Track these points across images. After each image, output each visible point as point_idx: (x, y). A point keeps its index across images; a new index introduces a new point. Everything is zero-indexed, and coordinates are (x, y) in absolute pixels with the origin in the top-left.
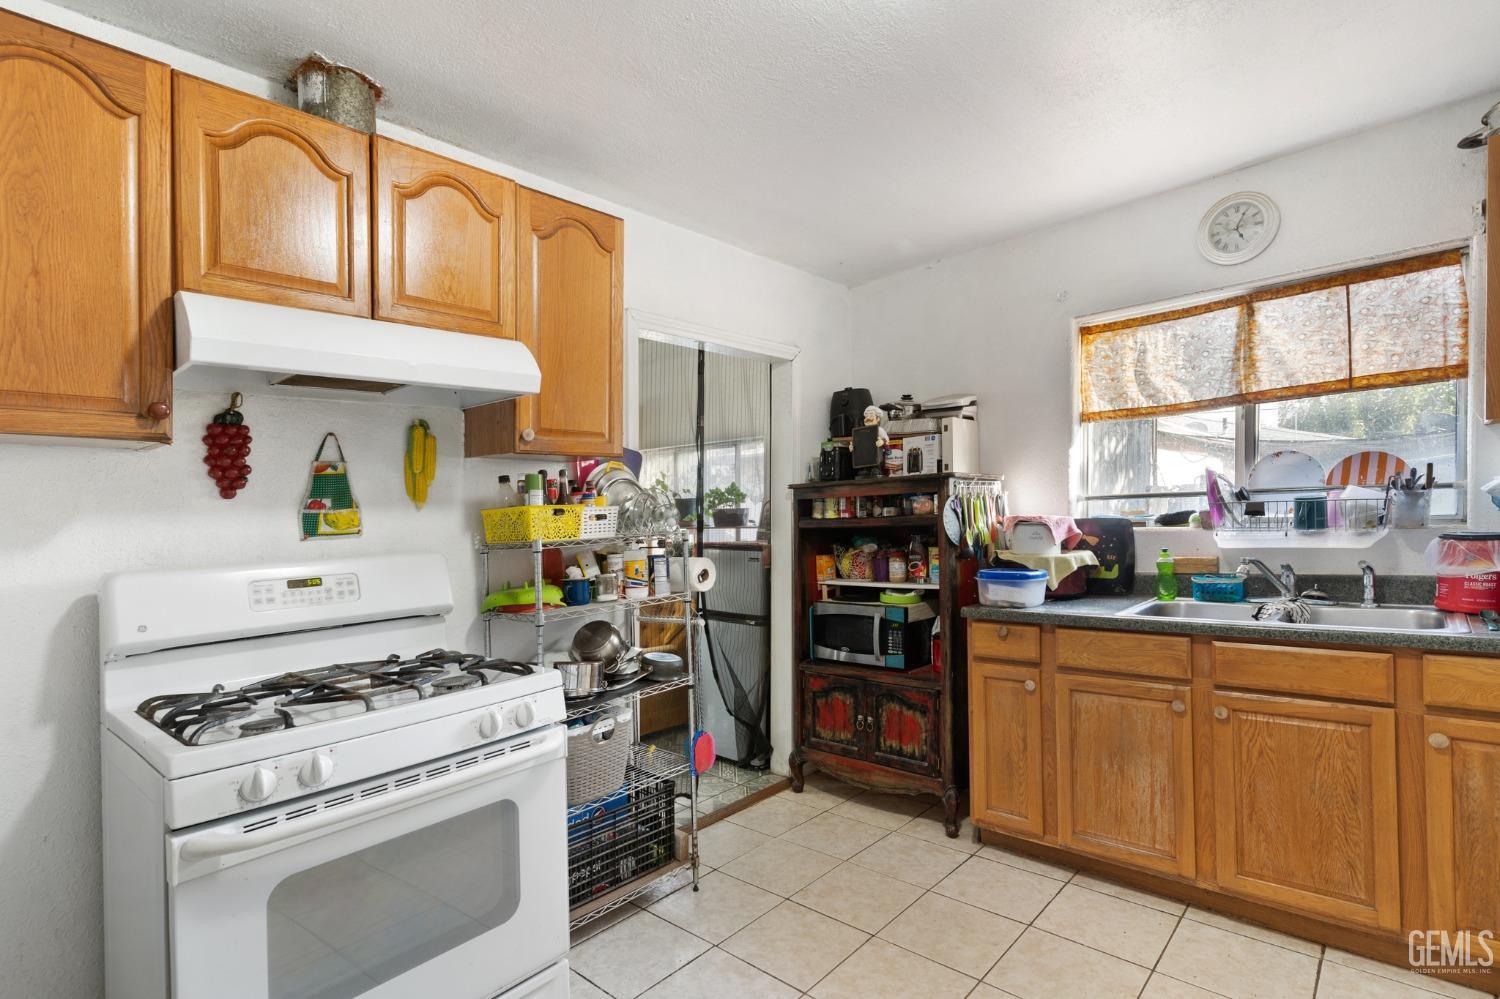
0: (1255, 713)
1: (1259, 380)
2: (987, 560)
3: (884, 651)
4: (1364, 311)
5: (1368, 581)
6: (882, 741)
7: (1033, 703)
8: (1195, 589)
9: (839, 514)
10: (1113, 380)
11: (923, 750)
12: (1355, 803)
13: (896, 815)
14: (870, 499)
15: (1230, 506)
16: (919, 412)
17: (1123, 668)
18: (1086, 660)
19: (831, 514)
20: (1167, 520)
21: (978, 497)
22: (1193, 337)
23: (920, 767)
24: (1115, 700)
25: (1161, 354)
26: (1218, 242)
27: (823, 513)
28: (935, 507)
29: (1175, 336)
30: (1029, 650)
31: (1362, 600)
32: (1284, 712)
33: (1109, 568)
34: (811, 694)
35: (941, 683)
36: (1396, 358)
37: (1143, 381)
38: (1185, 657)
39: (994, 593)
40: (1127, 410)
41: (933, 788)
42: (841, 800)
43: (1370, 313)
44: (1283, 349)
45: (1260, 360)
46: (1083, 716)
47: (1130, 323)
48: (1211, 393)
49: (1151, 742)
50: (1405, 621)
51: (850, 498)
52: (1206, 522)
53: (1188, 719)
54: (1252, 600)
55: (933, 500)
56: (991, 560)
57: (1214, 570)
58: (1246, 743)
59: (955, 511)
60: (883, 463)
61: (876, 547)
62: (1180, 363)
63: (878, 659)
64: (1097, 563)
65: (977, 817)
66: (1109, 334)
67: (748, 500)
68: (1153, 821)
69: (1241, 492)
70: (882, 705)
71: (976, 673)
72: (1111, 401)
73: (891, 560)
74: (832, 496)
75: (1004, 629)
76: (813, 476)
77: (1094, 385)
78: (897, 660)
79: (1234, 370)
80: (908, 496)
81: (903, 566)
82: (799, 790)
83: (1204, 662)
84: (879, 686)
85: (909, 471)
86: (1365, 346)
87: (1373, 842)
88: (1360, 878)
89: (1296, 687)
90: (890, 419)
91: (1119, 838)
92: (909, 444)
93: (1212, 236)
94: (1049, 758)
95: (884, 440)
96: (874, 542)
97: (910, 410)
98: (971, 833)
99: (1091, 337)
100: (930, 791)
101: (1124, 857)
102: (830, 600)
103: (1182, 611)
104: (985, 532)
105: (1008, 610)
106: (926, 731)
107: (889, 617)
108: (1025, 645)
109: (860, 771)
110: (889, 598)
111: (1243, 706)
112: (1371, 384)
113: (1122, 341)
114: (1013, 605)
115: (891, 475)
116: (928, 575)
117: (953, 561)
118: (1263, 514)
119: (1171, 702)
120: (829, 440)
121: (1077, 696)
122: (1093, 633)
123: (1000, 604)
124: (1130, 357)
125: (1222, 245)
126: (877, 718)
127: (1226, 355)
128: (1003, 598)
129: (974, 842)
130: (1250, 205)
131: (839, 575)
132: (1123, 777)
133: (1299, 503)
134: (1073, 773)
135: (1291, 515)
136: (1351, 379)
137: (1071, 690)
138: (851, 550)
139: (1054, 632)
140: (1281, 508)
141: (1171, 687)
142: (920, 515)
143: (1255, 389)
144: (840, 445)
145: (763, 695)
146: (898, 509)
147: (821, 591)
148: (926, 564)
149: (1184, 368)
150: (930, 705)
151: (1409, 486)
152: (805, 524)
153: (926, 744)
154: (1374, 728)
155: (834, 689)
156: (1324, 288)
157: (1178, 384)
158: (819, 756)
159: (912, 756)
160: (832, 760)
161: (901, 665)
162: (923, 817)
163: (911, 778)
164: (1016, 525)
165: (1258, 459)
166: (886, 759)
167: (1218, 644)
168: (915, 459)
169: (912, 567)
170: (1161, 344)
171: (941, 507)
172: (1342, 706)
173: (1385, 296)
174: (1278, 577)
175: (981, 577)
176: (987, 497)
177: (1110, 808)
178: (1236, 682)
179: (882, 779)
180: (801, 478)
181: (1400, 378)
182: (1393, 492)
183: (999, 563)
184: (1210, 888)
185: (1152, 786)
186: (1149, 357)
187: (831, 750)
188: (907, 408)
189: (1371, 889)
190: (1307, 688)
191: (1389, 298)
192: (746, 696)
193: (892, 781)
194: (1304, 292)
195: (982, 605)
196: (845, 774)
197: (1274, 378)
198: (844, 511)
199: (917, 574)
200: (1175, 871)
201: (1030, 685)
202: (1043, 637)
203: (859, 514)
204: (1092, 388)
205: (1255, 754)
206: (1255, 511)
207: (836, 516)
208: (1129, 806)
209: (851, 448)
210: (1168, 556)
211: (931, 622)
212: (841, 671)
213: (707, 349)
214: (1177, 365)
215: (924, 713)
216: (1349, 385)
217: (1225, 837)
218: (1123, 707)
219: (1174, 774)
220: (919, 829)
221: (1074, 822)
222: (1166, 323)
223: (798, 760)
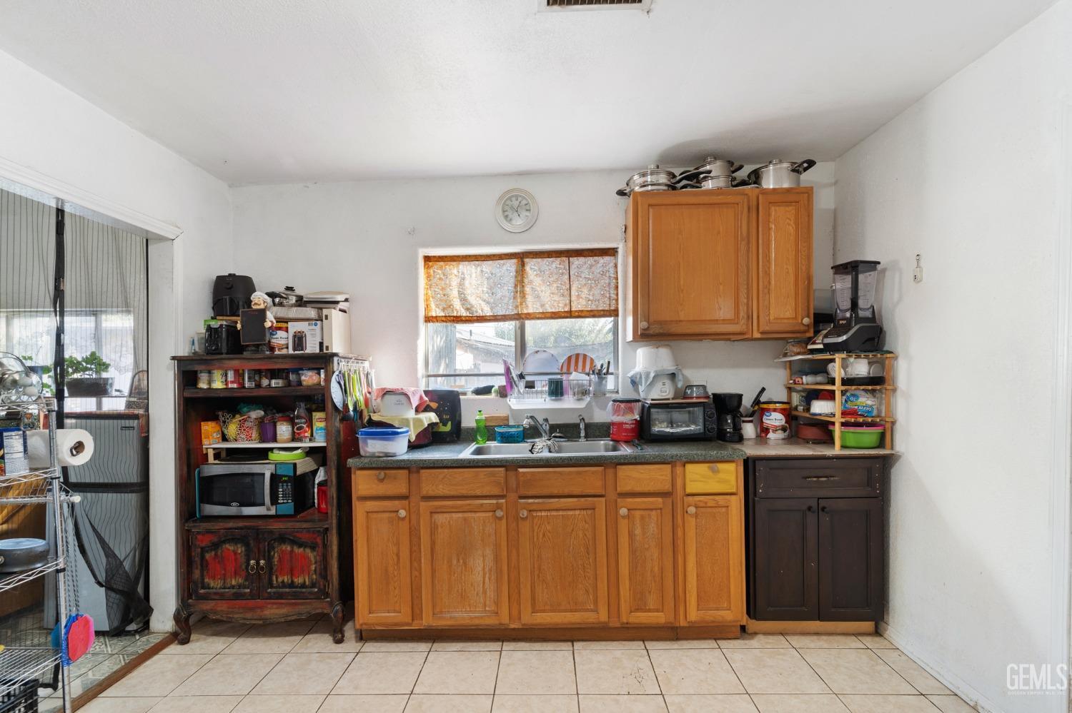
0: (541, 510)
1: (527, 306)
2: (362, 421)
3: (274, 501)
4: (576, 274)
5: (582, 426)
6: (274, 578)
7: (404, 527)
8: (497, 435)
9: (227, 384)
10: (444, 295)
11: (312, 580)
12: (589, 555)
13: (287, 638)
14: (259, 372)
15: (517, 382)
16: (301, 302)
17: (464, 492)
18: (442, 490)
19: (218, 384)
20: (479, 392)
21: (355, 372)
22: (492, 274)
23: (311, 593)
24: (460, 515)
25: (474, 282)
26: (507, 216)
27: (209, 383)
28: (322, 380)
29: (482, 271)
30: (401, 488)
31: (580, 437)
32: (555, 508)
33: (445, 425)
34: (199, 550)
35: (330, 521)
36: (590, 302)
37: (464, 300)
38: (502, 480)
39: (372, 447)
40: (454, 317)
41: (322, 608)
42: (231, 639)
43: (578, 276)
44: (539, 289)
45: (528, 294)
46: (440, 530)
47: (455, 258)
48: (502, 311)
49: (482, 540)
50: (600, 448)
51: (238, 370)
52: (503, 393)
53: (504, 521)
54: (529, 441)
55: (319, 374)
56: (366, 420)
57: (506, 422)
58: (536, 530)
59: (339, 383)
60: (269, 342)
61: (263, 413)
62: (485, 289)
63: (268, 509)
64: (438, 421)
65: (361, 622)
66: (442, 263)
67: (111, 369)
68: (485, 592)
69: (521, 374)
70: (274, 548)
71: (360, 511)
72: (444, 310)
73: (278, 424)
74: (219, 368)
75: (383, 473)
76: (197, 350)
77: (433, 297)
78: (287, 507)
79: (514, 298)
80: (297, 371)
81: (290, 428)
82: (185, 641)
83: (513, 482)
84: (271, 532)
85: (294, 350)
86: (577, 294)
87: (596, 574)
88: (591, 597)
89: (561, 493)
90: (274, 304)
91: (464, 610)
92: (294, 327)
93: (504, 211)
94: (415, 564)
95: (272, 322)
96: (260, 409)
97: (293, 300)
98: (354, 635)
99: (430, 264)
100: (319, 611)
101: (467, 622)
102: (217, 462)
103: (492, 450)
104: (362, 399)
105: (385, 458)
106: (316, 563)
107: (279, 472)
108: (398, 484)
109: (252, 609)
110: (276, 456)
111: (534, 507)
112: (581, 315)
113: (450, 270)
114: (387, 455)
115: (277, 352)
116: (312, 435)
117: (337, 424)
118: (534, 387)
119: (495, 511)
120: (212, 318)
121: (436, 516)
122: (446, 470)
123: (377, 454)
124: (455, 282)
125: (509, 219)
126: (269, 560)
127: (510, 288)
128: (380, 450)
129: (357, 642)
130: (525, 198)
131: (224, 439)
132: (466, 567)
133: (551, 382)
134: (433, 571)
135: (546, 388)
136: (571, 311)
137: (431, 513)
138: (238, 416)
139: (418, 472)
140: (542, 385)
141: (494, 501)
142: (308, 386)
143: (525, 311)
144: (224, 323)
145: (140, 560)
146: (286, 381)
147: (207, 454)
148: (311, 426)
149: (487, 293)
150: (319, 541)
151: (599, 373)
152: (189, 393)
153: (316, 573)
154: (597, 510)
155: (224, 542)
156: (558, 257)
157: (484, 303)
158: (207, 606)
159: (303, 586)
160: (222, 606)
161: (292, 512)
162: (312, 633)
163: (302, 604)
164: (385, 394)
165: (527, 355)
166: (278, 593)
167: (521, 470)
168: (299, 340)
169: (297, 429)
170: (474, 275)
171: (328, 380)
172: (583, 499)
173: (585, 266)
174: (541, 425)
175: (361, 434)
176: (361, 373)
177: (458, 591)
178: (531, 493)
179: (274, 611)
180: (184, 351)
181: (592, 314)
182: (592, 376)
183: (371, 423)
184: (516, 627)
185: (484, 569)
186: (467, 283)
187: (222, 597)
188: (290, 297)
189: (596, 602)
190: (566, 491)
191: (587, 269)
192: (121, 563)
193: (284, 611)
194: (549, 257)
195: (362, 456)
196: (236, 616)
197: (535, 306)
198: (232, 382)
199: (302, 435)
200: (497, 622)
201: (403, 513)
202: (411, 477)
203: (247, 384)
204: (431, 299)
205: (541, 536)
206: (530, 385)
207: (225, 387)
208: (470, 586)
209: (239, 326)
210: (482, 415)
211: (315, 473)
212: (231, 524)
213: (67, 209)
214: (483, 291)
215: (313, 548)
216: (570, 314)
217: (526, 593)
218: (465, 519)
219: (497, 559)
220: (309, 644)
221: (434, 607)
222: (477, 262)
223: (184, 614)
